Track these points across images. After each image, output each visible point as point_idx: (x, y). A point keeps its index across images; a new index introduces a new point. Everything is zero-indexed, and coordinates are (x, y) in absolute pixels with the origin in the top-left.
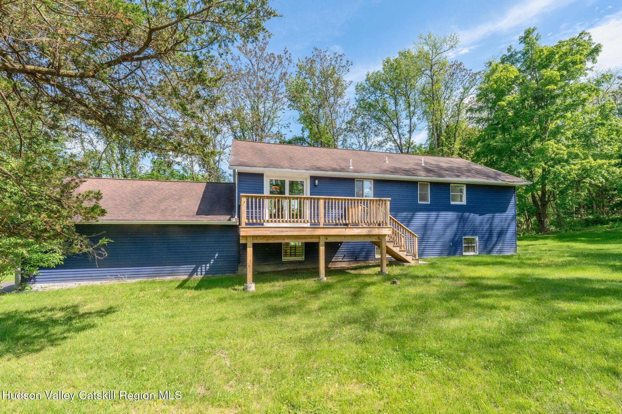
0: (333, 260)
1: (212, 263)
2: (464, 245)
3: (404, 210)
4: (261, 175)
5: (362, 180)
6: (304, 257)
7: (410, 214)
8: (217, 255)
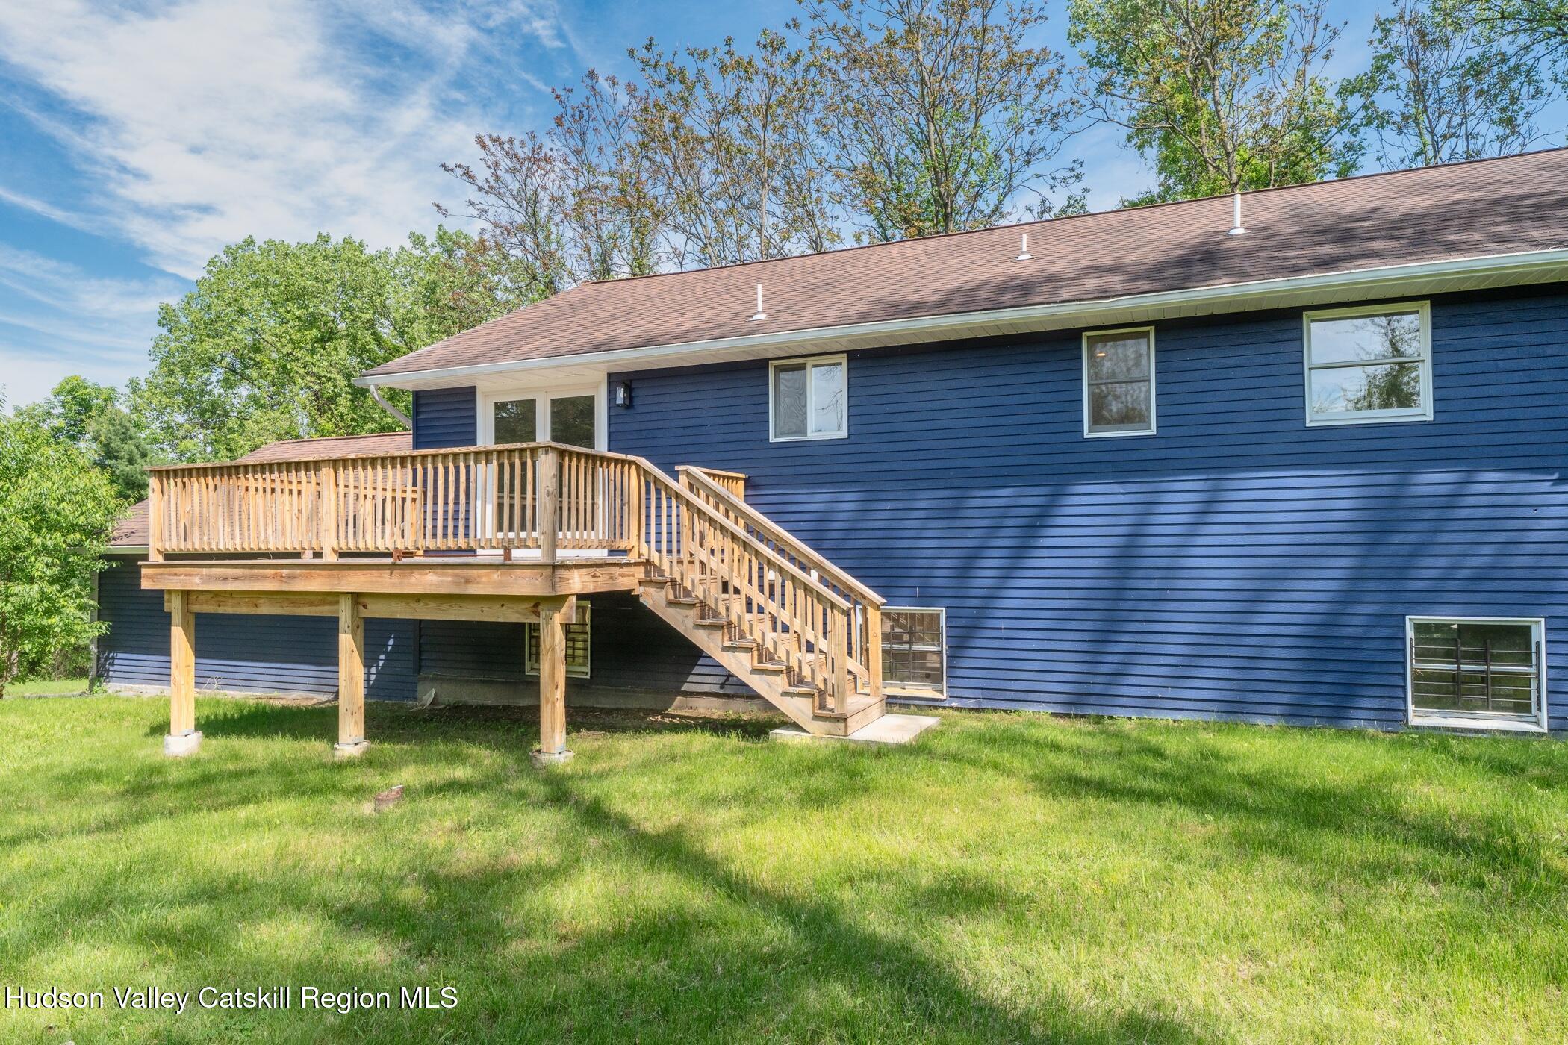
0: (685, 687)
1: (381, 663)
2: (1413, 665)
3: (996, 478)
4: (468, 394)
5: (795, 363)
6: (588, 669)
7: (1032, 498)
8: (391, 642)
